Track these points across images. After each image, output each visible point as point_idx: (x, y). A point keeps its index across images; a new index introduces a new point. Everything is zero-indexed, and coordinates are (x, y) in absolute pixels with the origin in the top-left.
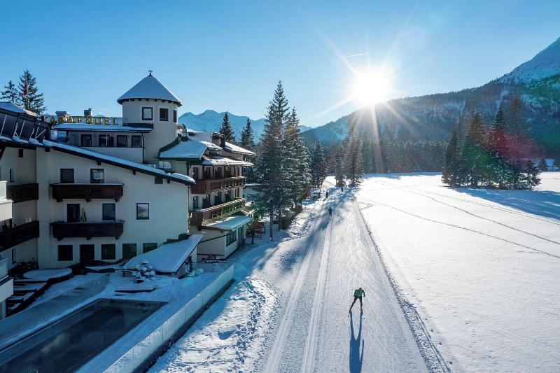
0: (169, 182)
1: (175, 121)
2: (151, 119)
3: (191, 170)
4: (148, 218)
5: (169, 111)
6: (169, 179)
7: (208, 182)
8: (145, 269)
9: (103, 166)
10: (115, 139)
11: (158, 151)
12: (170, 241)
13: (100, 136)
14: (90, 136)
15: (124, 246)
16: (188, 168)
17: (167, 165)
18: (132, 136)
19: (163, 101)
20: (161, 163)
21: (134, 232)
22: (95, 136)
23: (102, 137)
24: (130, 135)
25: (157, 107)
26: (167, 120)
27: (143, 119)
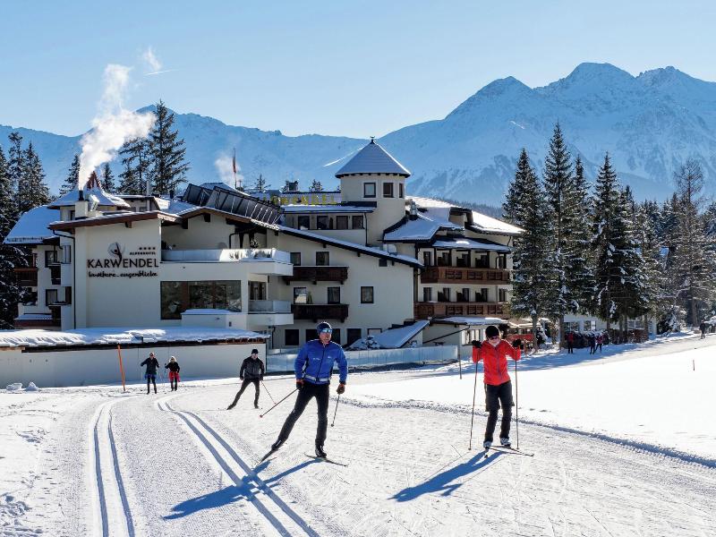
0: (393, 264)
1: (401, 196)
2: (374, 196)
3: (421, 255)
4: (372, 302)
5: (394, 185)
6: (394, 261)
7: (442, 270)
8: (371, 342)
9: (329, 249)
10: (335, 220)
11: (382, 232)
12: (395, 327)
13: (318, 217)
14: (308, 217)
15: (350, 331)
16: (417, 253)
17: (392, 248)
18: (353, 216)
19: (387, 174)
20: (385, 246)
21: (359, 316)
22: (313, 218)
23: (321, 220)
24: (351, 215)
25: (381, 182)
26: (392, 197)
27: (365, 197)
